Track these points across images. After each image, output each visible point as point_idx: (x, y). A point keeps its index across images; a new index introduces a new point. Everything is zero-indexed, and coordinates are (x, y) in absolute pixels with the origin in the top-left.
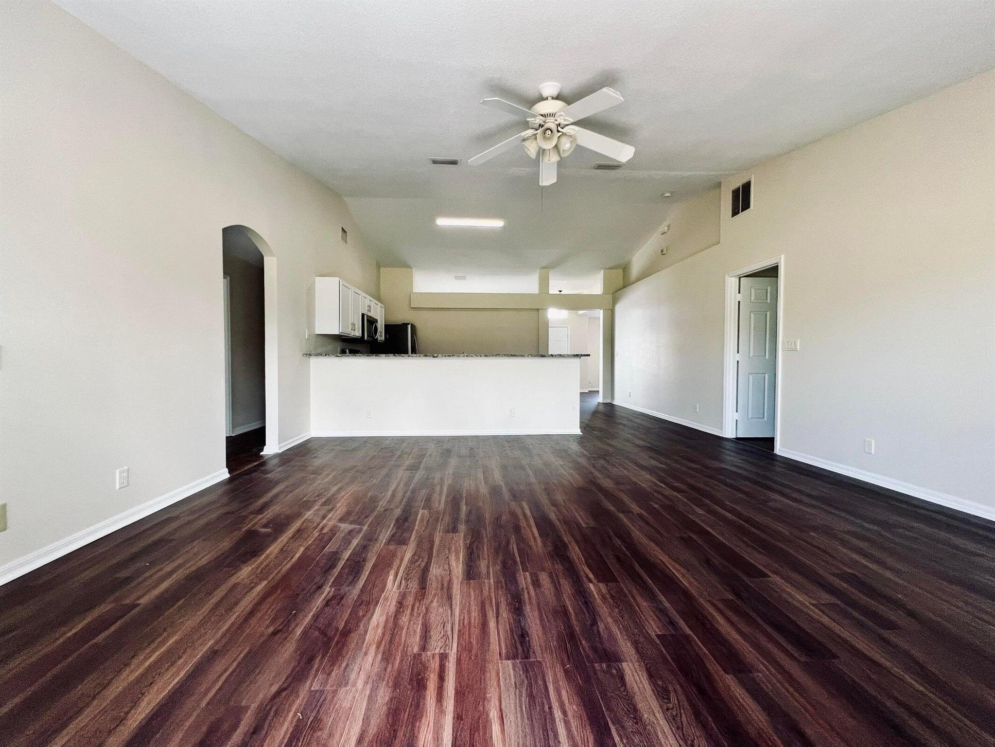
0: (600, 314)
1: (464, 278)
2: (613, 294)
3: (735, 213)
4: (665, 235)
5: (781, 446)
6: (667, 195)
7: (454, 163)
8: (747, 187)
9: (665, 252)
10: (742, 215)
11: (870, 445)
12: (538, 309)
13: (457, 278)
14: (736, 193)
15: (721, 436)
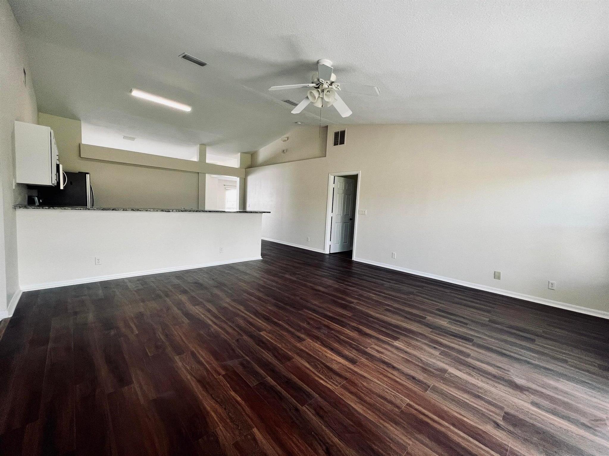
0: (237, 179)
1: (133, 139)
2: (245, 169)
3: (336, 144)
4: (285, 142)
5: (355, 257)
6: (299, 123)
7: (202, 64)
8: (343, 133)
9: (285, 152)
10: (339, 146)
11: (394, 255)
12: (198, 173)
13: (125, 137)
14: (336, 134)
15: (324, 253)
